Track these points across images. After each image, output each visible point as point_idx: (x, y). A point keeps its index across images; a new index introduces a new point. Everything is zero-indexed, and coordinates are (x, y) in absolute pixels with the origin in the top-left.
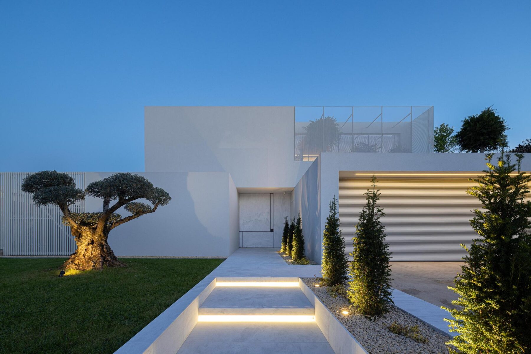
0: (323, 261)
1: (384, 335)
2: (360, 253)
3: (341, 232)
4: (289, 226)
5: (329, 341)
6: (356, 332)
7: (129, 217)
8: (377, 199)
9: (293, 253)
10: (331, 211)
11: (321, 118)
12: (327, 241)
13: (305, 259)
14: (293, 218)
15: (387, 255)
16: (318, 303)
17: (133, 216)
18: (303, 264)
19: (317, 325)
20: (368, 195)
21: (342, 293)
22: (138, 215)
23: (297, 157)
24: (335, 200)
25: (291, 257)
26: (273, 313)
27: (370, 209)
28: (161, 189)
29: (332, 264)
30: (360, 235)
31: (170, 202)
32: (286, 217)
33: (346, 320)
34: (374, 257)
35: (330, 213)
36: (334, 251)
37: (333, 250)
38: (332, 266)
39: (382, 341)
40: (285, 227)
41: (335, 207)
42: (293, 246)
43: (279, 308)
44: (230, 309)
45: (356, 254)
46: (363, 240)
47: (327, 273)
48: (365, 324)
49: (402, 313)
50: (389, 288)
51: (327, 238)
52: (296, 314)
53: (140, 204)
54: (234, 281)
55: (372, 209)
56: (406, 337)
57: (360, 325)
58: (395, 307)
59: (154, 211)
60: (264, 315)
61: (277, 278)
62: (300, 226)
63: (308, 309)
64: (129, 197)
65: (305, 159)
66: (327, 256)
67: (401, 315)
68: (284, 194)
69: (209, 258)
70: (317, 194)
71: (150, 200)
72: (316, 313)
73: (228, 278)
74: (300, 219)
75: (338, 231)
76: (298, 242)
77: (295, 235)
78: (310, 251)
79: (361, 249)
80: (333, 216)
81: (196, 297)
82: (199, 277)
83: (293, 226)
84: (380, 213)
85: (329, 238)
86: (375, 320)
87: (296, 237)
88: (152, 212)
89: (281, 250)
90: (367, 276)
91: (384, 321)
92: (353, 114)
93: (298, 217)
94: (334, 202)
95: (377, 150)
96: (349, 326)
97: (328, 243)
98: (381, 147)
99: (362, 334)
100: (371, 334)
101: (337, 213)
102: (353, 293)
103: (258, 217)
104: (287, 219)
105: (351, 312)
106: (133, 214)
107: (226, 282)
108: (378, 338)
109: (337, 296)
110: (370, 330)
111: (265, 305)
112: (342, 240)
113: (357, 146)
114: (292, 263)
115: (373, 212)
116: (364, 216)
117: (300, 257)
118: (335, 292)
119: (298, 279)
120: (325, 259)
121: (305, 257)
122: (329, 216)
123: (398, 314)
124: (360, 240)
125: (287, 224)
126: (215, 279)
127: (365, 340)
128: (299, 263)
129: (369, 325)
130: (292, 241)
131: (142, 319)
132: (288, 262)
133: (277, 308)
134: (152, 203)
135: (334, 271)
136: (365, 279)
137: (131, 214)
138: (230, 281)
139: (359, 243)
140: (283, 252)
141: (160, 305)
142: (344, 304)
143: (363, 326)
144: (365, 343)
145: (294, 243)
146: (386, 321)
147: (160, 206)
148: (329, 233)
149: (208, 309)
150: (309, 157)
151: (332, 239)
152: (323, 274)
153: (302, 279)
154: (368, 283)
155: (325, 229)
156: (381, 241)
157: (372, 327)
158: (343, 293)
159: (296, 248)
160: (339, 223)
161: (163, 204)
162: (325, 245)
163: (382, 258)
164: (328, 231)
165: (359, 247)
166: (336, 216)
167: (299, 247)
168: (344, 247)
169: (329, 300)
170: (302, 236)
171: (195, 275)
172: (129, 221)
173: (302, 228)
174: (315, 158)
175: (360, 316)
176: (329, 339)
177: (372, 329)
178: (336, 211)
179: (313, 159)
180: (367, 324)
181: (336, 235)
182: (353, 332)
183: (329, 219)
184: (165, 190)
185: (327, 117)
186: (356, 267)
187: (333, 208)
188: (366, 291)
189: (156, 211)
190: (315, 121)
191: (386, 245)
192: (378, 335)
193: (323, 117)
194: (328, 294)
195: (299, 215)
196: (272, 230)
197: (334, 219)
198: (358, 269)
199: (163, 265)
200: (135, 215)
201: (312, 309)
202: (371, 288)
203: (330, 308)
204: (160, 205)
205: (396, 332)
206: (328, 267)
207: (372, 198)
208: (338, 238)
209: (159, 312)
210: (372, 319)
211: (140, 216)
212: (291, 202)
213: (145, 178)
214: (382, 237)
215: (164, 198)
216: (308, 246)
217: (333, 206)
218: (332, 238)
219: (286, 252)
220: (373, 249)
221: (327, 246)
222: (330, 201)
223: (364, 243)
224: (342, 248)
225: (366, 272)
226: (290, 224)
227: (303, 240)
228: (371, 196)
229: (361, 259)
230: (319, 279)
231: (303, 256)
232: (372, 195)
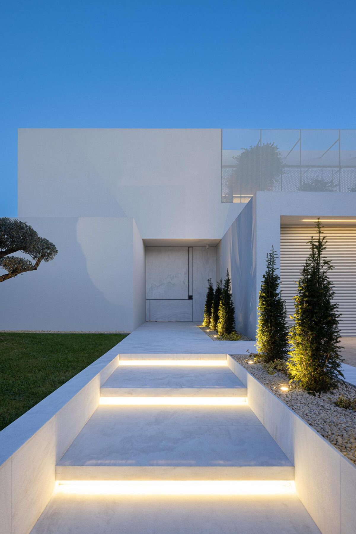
0: (258, 331)
1: (328, 409)
2: (302, 316)
3: (281, 293)
4: (214, 291)
5: (264, 423)
6: (295, 407)
7: (3, 275)
8: (323, 249)
9: (220, 326)
10: (269, 267)
11: (258, 145)
12: (263, 304)
13: (235, 333)
14: (219, 280)
15: (335, 317)
16: (252, 381)
17: (9, 274)
18: (233, 340)
19: (251, 409)
20: (312, 244)
21: (281, 369)
22: (15, 274)
23: (225, 197)
24: (273, 252)
25: (217, 332)
26: (195, 394)
27: (315, 261)
28: (45, 239)
29: (270, 334)
30: (303, 293)
31: (57, 257)
32: (210, 278)
33: (285, 396)
34: (319, 319)
35: (267, 269)
36: (272, 318)
37: (271, 316)
38: (270, 337)
39: (325, 414)
40: (208, 292)
41: (273, 261)
42: (219, 316)
43: (202, 388)
44: (141, 389)
45: (298, 316)
46: (305, 299)
47: (264, 345)
48: (308, 399)
49: (353, 390)
50: (338, 358)
51: (263, 301)
52: (224, 395)
53: (17, 258)
54: (143, 358)
55: (317, 261)
56: (354, 411)
57: (301, 401)
58: (346, 384)
59: (36, 269)
60: (183, 397)
61: (199, 355)
62: (229, 289)
63: (239, 389)
64: (7, 248)
65: (236, 201)
66: (263, 324)
67: (352, 391)
68: (207, 248)
69: (106, 333)
70: (251, 247)
71: (30, 254)
72: (249, 394)
73: (134, 355)
74: (228, 280)
75: (277, 292)
76: (226, 311)
77: (222, 302)
78: (243, 324)
79: (304, 310)
80: (271, 273)
81: (97, 374)
82: (97, 354)
83: (219, 290)
84: (326, 266)
85: (265, 301)
86: (319, 395)
87: (224, 305)
88: (33, 270)
89: (203, 324)
90: (311, 343)
91: (331, 396)
92: (300, 140)
93: (226, 277)
94: (272, 255)
95: (334, 189)
96: (288, 401)
97: (265, 308)
98: (339, 184)
99: (303, 408)
100: (314, 408)
101: (276, 269)
102: (294, 365)
103: (172, 280)
104: (212, 282)
105: (291, 388)
106: (9, 272)
107: (131, 360)
108: (321, 411)
109: (276, 373)
110: (312, 405)
111: (184, 385)
112: (283, 304)
113: (306, 182)
114: (218, 339)
115: (318, 264)
116: (307, 270)
117: (229, 331)
118: (273, 368)
119: (227, 356)
120: (261, 329)
121: (236, 331)
122: (267, 273)
123: (349, 390)
124: (302, 299)
125: (211, 289)
126: (118, 356)
127: (305, 413)
128: (227, 339)
129: (311, 400)
130: (218, 310)
131: (35, 395)
132: (213, 338)
133: (200, 388)
134: (33, 258)
135: (272, 344)
136: (309, 346)
137: (6, 272)
138: (137, 358)
139: (301, 303)
140: (206, 326)
141: (54, 382)
142: (284, 381)
143: (304, 401)
144: (306, 416)
145: (221, 313)
146: (333, 397)
147: (43, 262)
148: (266, 295)
149: (112, 389)
150: (241, 197)
151: (270, 302)
152: (259, 347)
153: (231, 355)
154: (312, 351)
155: (261, 290)
156: (329, 300)
157: (316, 402)
158: (283, 369)
159: (223, 319)
160: (279, 281)
161: (47, 260)
162: (261, 310)
163: (329, 321)
164: (264, 292)
165: (301, 308)
166: (275, 273)
167: (228, 318)
168: (285, 313)
169: (265, 377)
170: (232, 303)
171: (92, 351)
172: (3, 281)
173: (231, 292)
174: (249, 199)
175: (302, 392)
176: (264, 421)
177: (315, 404)
178: (275, 267)
179: (247, 201)
180: (310, 399)
181: (275, 297)
182: (292, 407)
183: (266, 276)
184: (50, 241)
185: (265, 144)
186: (298, 332)
187: (272, 262)
188: (309, 360)
189: (38, 268)
190: (249, 149)
191: (335, 305)
192: (321, 409)
193: (259, 144)
194: (264, 371)
195: (228, 275)
196: (190, 298)
197: (272, 276)
198: (300, 335)
199: (48, 340)
200: (12, 273)
201: (243, 389)
202: (315, 357)
203: (265, 384)
204: (43, 260)
205: (343, 406)
206: (264, 338)
207: (317, 247)
208: (277, 301)
209: (53, 389)
210: (316, 395)
211: (18, 275)
212: (217, 260)
213: (27, 224)
214: (330, 296)
215: (48, 251)
216: (239, 316)
217: (271, 260)
218: (269, 300)
219: (210, 326)
220: (318, 310)
221: (263, 311)
222: (267, 254)
223: (307, 302)
224: (282, 314)
225: (310, 337)
226: (215, 288)
227: (233, 309)
228: (316, 246)
229: (304, 322)
230: (253, 356)
231: (233, 329)
232: (317, 244)
